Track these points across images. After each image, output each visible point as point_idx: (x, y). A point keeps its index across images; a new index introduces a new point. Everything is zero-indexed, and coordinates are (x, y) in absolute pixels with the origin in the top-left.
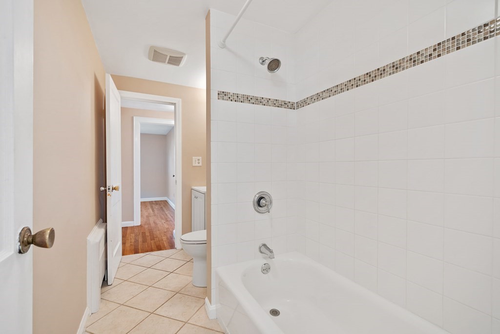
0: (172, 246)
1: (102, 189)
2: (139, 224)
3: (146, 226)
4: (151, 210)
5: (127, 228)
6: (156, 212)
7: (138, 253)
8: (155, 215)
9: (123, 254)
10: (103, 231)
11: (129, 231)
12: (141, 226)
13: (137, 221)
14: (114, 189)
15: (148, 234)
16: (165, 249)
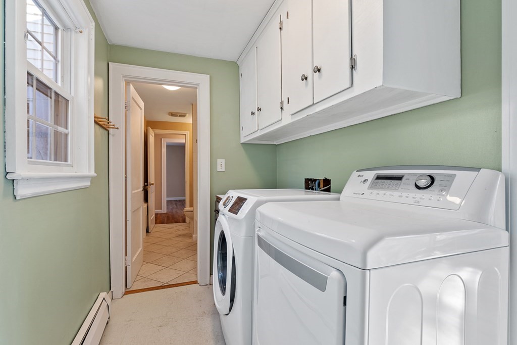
0: (184, 221)
1: (146, 184)
2: (166, 212)
3: (170, 214)
4: (175, 206)
5: (158, 214)
6: (178, 206)
7: (164, 223)
8: (177, 208)
9: (156, 224)
10: (146, 205)
11: (159, 215)
12: (167, 213)
13: (164, 210)
14: (151, 184)
15: (170, 217)
16: (180, 222)
